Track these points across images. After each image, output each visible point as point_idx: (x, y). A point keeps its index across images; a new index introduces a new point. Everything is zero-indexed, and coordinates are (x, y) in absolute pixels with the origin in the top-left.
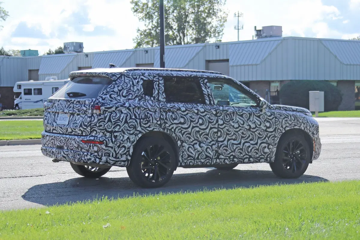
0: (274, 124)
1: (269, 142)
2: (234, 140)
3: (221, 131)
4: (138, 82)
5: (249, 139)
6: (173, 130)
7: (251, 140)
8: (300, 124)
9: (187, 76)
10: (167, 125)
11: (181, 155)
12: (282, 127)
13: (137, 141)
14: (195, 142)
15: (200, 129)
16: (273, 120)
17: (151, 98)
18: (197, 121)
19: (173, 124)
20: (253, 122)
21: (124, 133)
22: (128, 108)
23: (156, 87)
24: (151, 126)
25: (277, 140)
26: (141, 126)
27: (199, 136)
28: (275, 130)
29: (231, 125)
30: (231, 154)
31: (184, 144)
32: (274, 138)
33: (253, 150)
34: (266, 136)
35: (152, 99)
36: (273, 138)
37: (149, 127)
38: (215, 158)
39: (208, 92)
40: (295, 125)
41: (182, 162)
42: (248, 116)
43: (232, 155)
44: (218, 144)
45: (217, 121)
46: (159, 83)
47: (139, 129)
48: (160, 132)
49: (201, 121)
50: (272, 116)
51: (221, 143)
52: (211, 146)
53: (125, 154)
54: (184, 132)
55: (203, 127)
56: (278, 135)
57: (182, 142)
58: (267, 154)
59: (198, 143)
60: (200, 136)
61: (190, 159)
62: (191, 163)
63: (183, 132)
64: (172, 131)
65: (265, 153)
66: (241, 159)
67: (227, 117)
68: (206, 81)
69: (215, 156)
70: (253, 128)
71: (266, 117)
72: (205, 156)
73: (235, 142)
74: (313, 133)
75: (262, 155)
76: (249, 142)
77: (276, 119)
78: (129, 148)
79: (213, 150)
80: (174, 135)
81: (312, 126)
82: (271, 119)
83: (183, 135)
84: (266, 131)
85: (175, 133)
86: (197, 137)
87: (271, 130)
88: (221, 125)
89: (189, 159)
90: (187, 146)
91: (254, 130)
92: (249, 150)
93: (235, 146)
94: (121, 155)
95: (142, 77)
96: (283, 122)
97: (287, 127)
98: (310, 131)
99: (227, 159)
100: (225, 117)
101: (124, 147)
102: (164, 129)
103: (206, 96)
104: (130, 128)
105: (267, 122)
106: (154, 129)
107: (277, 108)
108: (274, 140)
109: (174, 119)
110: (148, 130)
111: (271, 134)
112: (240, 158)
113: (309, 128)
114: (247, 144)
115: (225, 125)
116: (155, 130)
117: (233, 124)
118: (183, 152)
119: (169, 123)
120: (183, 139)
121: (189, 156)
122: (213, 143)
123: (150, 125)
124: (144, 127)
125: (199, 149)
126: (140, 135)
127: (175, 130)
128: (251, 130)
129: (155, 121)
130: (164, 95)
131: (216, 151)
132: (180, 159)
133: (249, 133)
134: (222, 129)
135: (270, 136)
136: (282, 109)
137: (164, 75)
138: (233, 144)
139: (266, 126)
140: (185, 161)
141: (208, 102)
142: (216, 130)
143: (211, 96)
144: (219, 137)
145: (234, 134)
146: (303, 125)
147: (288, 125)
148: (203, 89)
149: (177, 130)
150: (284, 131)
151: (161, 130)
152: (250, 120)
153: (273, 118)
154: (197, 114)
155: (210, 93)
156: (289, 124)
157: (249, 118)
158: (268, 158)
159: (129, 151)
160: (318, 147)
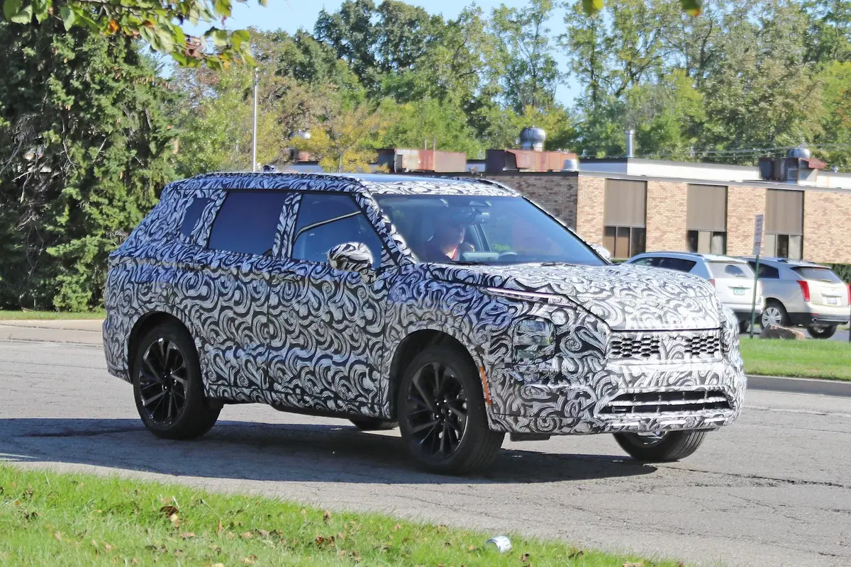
0: (383, 314)
1: (371, 361)
2: (303, 347)
3: (273, 322)
4: (186, 202)
5: (332, 349)
6: (187, 312)
7: (336, 352)
8: (444, 318)
9: (271, 188)
10: (177, 300)
11: (205, 371)
12: (400, 322)
13: (133, 330)
14: (229, 344)
15: (235, 313)
16: (383, 303)
17: (185, 240)
18: (230, 294)
19: (186, 298)
20: (339, 304)
21: (118, 310)
22: (135, 260)
23: (205, 213)
24: (153, 300)
25: (389, 358)
26: (138, 299)
27: (234, 331)
28: (383, 331)
29: (293, 309)
30: (295, 382)
31: (208, 347)
32: (383, 353)
33: (337, 378)
34: (367, 345)
35: (188, 239)
36: (380, 352)
37: (150, 302)
38: (267, 389)
39: (287, 224)
40: (431, 320)
41: (210, 388)
42: (334, 288)
43: (297, 386)
44: (269, 353)
45: (268, 298)
46: (214, 206)
47: (135, 304)
48: (164, 314)
49: (237, 296)
50: (384, 292)
51: (275, 353)
52: (255, 358)
53: (120, 356)
54: (206, 320)
55: (241, 309)
56: (392, 346)
57: (204, 341)
58: (371, 395)
59: (234, 348)
60: (237, 330)
61: (223, 384)
62: (226, 395)
63: (203, 317)
64: (185, 315)
65: (368, 391)
66: (319, 398)
67: (290, 289)
68: (299, 198)
69: (265, 383)
70: (339, 322)
71: (368, 294)
72: (247, 382)
73: (304, 354)
74: (479, 350)
75: (361, 395)
76: (331, 358)
77: (389, 302)
78: (123, 345)
79: (258, 369)
80: (188, 324)
81: (478, 330)
82: (377, 301)
83: (203, 325)
84: (364, 330)
85: (190, 320)
86: (232, 333)
87: (375, 329)
88: (275, 307)
89: (220, 382)
90: (213, 352)
91: (341, 327)
92: (329, 378)
93: (300, 364)
94: (117, 358)
95: (198, 192)
96: (404, 312)
97: (411, 323)
98: (469, 341)
99: (290, 394)
100: (287, 288)
101: (117, 340)
102: (172, 308)
103: (279, 236)
104: (125, 301)
105: (368, 308)
106: (157, 306)
107: (417, 272)
108: (382, 356)
109: (192, 287)
110: (147, 308)
111: (374, 340)
112: (316, 397)
113: (466, 333)
114: (325, 362)
115: (281, 308)
116: (159, 309)
117: (296, 307)
118: (207, 365)
119: (181, 296)
120: (204, 335)
121: (219, 377)
122: (261, 350)
123: (151, 298)
124: (142, 301)
125: (234, 362)
126: (136, 319)
127: (190, 312)
128: (334, 325)
129: (159, 290)
130: (208, 232)
131: (263, 369)
132: (205, 381)
133: (331, 332)
134: (276, 316)
135: (374, 345)
136: (428, 274)
137: (234, 186)
138: (298, 357)
139: (364, 318)
140: (215, 387)
141: (275, 251)
142: (264, 319)
143: (288, 237)
144: (273, 337)
145: (301, 332)
146: (450, 321)
147: (414, 319)
148: (281, 219)
149: (193, 312)
150: (404, 336)
151: (168, 310)
152: (335, 298)
153: (384, 296)
154: (237, 278)
155: (288, 229)
156: (416, 315)
157: (335, 294)
158: (376, 406)
159: (123, 351)
160: (504, 393)
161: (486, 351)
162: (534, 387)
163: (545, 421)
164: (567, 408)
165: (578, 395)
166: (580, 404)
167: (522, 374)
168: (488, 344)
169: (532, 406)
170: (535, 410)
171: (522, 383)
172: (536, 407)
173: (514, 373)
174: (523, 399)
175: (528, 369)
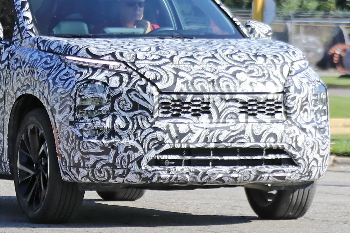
0: (4, 81)
8: (35, 83)
12: (13, 88)
16: (5, 72)
32: (4, 116)
50: (6, 62)
56: (9, 110)
74: (53, 110)
77: (8, 71)
81: (53, 93)
82: (2, 70)
87: (0, 95)
96: (15, 79)
97: (18, 89)
98: (48, 102)
108: (4, 119)
111: (0, 105)
113: (46, 96)
136: (36, 45)
146: (38, 85)
147: (20, 85)
150: (15, 100)
153: (6, 66)
156: (21, 81)
158: (2, 164)
160: (68, 148)
161: (57, 111)
162: (89, 142)
163: (100, 172)
164: (118, 161)
165: (126, 149)
166: (129, 157)
167: (81, 131)
168: (58, 105)
169: (88, 159)
170: (92, 162)
171: (81, 138)
172: (93, 159)
173: (76, 130)
174: (82, 152)
175: (86, 127)
